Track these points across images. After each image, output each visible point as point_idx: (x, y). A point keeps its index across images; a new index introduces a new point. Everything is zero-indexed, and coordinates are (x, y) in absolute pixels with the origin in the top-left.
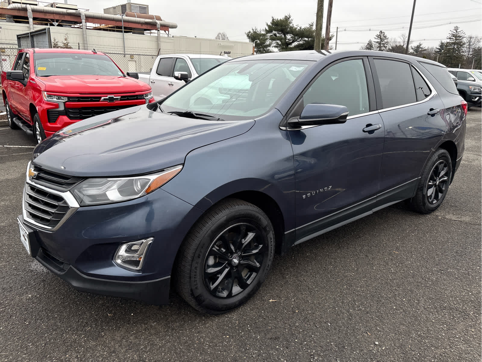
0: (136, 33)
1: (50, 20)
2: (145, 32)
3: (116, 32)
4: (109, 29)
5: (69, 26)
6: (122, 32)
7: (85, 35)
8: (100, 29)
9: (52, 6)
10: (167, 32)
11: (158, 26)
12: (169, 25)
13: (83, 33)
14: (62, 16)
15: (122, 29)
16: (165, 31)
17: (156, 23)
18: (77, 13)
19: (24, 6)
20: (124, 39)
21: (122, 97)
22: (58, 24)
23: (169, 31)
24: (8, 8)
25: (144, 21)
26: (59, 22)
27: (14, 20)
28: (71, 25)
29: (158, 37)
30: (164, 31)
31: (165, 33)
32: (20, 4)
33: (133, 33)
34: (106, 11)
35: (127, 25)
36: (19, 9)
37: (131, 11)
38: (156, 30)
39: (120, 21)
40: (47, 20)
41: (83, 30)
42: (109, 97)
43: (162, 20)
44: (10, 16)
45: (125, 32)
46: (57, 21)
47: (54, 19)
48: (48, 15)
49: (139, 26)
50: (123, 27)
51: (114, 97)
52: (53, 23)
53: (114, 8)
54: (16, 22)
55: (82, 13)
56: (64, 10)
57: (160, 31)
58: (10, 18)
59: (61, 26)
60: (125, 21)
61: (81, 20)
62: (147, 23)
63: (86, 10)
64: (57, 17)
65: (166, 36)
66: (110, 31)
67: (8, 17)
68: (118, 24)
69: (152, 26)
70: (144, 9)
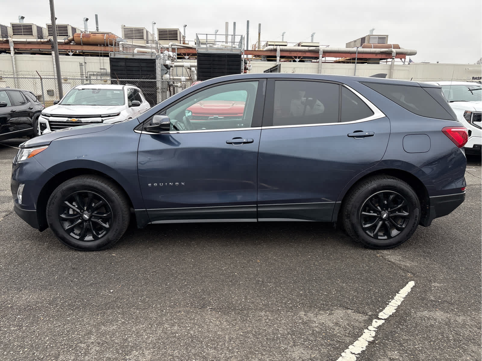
0: (371, 63)
1: (293, 57)
2: (381, 62)
3: (352, 63)
4: (347, 61)
5: (310, 61)
6: (355, 63)
7: (320, 69)
8: (339, 62)
9: (299, 45)
10: (403, 60)
11: (394, 54)
12: (407, 53)
13: (319, 66)
14: (304, 53)
15: (355, 60)
16: (401, 59)
17: (392, 51)
18: (316, 49)
19: (275, 47)
20: (355, 69)
21: (225, 117)
22: (300, 60)
23: (405, 59)
24: (264, 50)
25: (379, 51)
26: (301, 58)
27: (267, 59)
28: (312, 60)
29: (391, 65)
30: (399, 59)
31: (401, 61)
32: (273, 46)
33: (368, 64)
34: (348, 45)
35: (361, 56)
36: (271, 51)
37: (369, 42)
38: (391, 59)
39: (354, 53)
40: (291, 57)
41: (319, 64)
42: (214, 117)
43: (400, 49)
44: (264, 56)
45: (358, 63)
46: (299, 57)
47: (297, 56)
48: (292, 53)
49: (374, 56)
50: (356, 59)
51: (219, 117)
52: (296, 60)
53: (355, 41)
54: (268, 60)
55: (320, 50)
56: (306, 48)
57: (395, 59)
58: (264, 58)
59: (303, 61)
60: (359, 53)
61: (319, 56)
62: (382, 53)
63: (326, 46)
64: (299, 54)
65: (402, 63)
66: (348, 63)
67: (263, 57)
68: (353, 56)
69: (388, 55)
70: (383, 39)
